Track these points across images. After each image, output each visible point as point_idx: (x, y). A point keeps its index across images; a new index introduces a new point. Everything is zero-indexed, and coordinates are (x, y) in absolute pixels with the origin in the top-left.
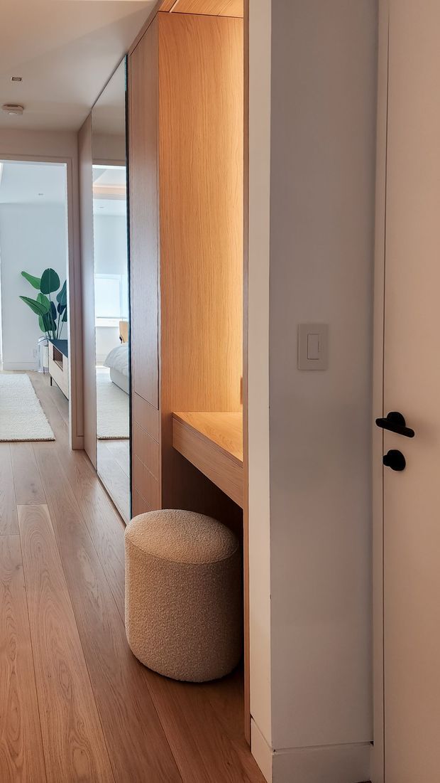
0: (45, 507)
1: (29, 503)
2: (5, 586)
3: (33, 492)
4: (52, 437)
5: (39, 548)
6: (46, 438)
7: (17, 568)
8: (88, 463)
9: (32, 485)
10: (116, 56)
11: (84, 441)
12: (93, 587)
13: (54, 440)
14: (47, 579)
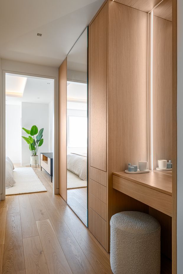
0: (48, 220)
1: (41, 219)
2: (36, 265)
3: (42, 214)
4: (45, 190)
5: (49, 241)
6: (43, 190)
7: (41, 253)
8: (62, 199)
9: (41, 211)
10: (84, 26)
11: (59, 190)
12: (78, 257)
13: (46, 191)
14: (56, 256)
